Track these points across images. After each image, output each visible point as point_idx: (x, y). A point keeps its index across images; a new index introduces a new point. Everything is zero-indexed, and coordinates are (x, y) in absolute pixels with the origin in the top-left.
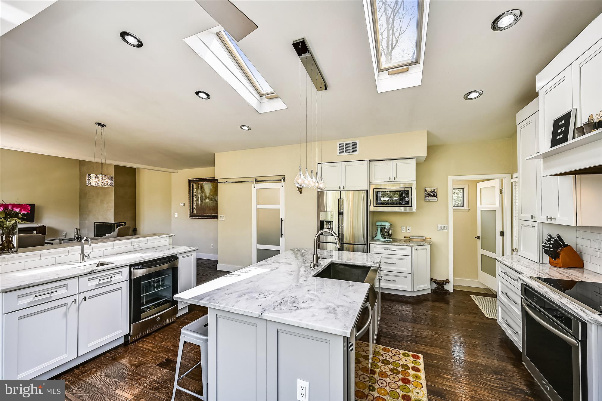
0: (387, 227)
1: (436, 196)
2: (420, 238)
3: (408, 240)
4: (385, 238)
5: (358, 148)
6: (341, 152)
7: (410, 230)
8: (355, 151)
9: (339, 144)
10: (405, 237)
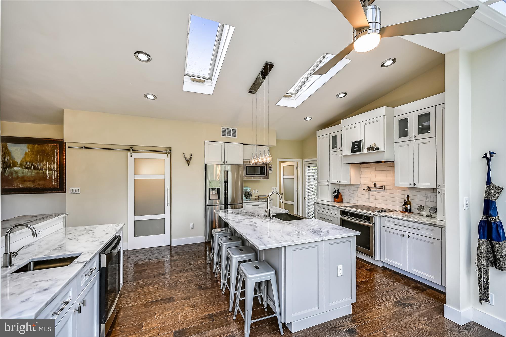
0: (248, 190)
1: (272, 170)
2: (264, 196)
3: (258, 198)
4: (247, 198)
5: (236, 134)
6: (224, 134)
7: (258, 192)
8: (234, 135)
9: (223, 129)
10: (255, 197)
